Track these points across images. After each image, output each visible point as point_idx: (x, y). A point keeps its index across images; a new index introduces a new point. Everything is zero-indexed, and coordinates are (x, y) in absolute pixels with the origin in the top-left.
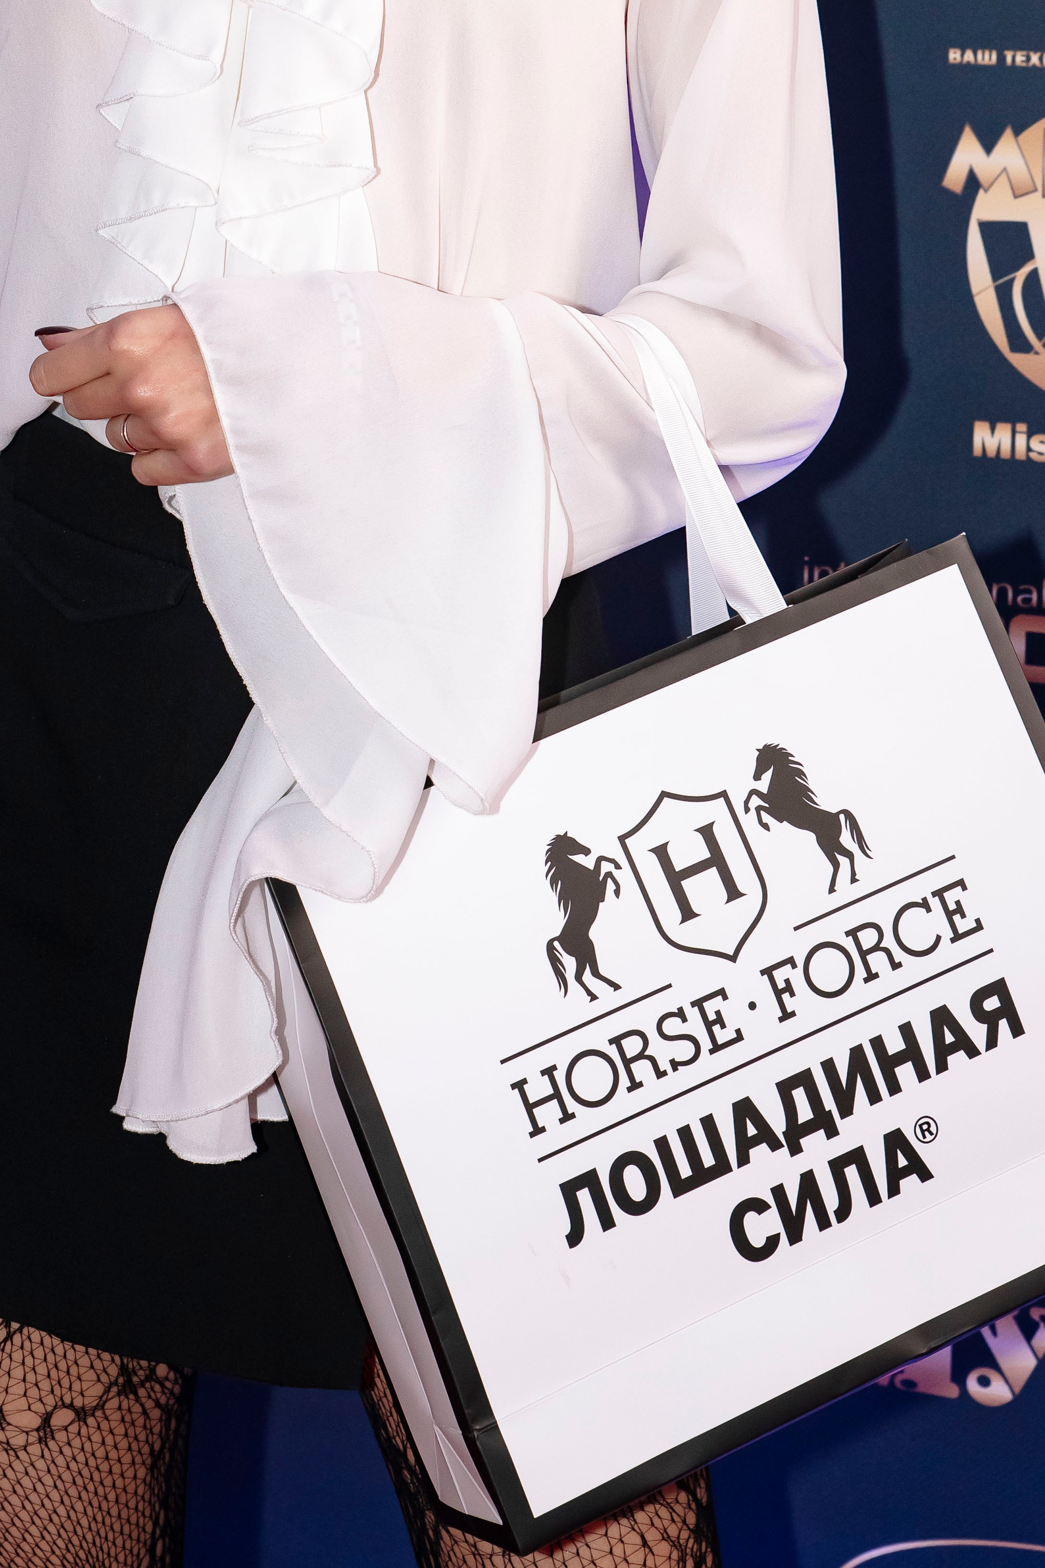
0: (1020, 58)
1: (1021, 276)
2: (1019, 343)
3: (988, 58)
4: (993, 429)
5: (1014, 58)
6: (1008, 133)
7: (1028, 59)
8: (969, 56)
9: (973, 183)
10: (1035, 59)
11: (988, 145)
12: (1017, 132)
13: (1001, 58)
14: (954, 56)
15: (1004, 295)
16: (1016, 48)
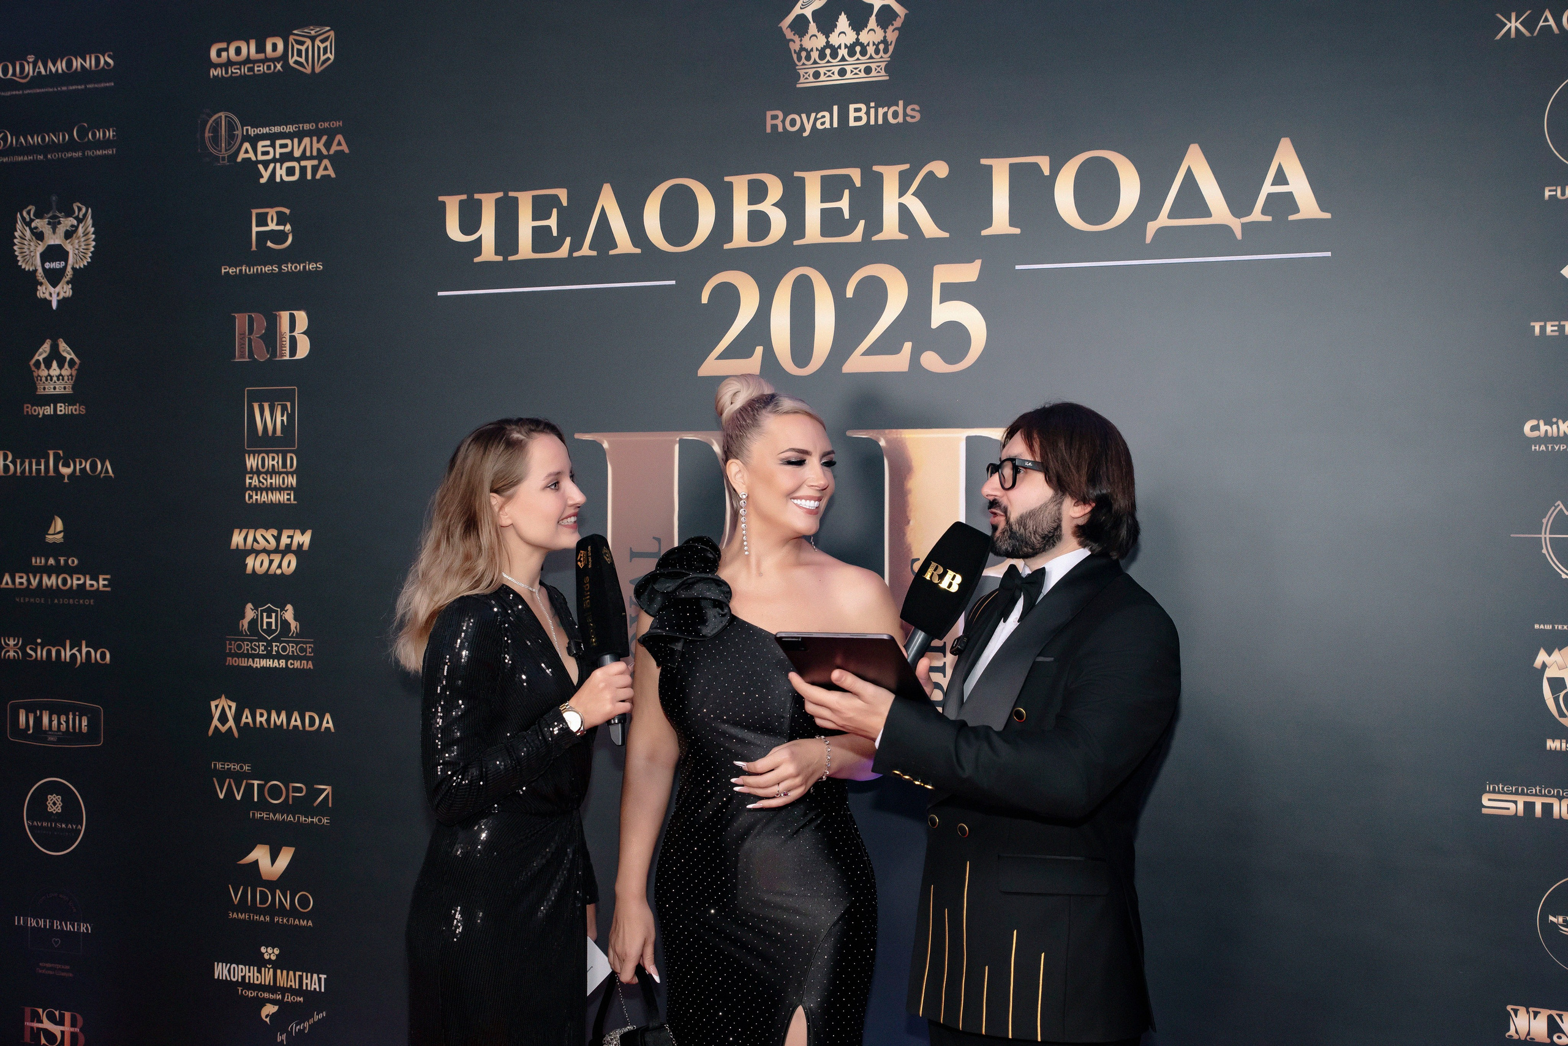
0: (1560, 627)
1: (1562, 695)
2: (1562, 715)
3: (1549, 627)
4: (1553, 742)
5: (1558, 627)
6: (1556, 651)
7: (1563, 627)
8: (1542, 627)
9: (1544, 666)
10: (1565, 627)
11: (1550, 655)
12: (1560, 650)
13: (1553, 627)
14: (1537, 626)
15: (1556, 700)
16: (1558, 624)
